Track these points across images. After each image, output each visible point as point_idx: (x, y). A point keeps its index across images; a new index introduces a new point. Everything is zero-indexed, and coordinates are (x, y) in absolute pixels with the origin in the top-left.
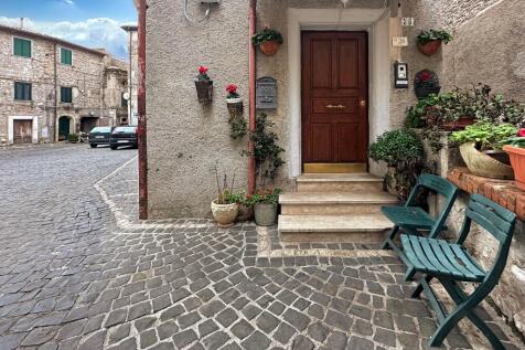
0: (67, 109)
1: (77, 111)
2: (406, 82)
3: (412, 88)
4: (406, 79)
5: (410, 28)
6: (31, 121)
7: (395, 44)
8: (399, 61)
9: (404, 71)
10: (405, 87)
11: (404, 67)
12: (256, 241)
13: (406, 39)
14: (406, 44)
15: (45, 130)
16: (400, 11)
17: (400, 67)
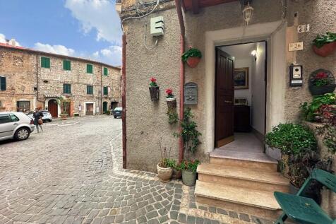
0: (106, 98)
1: (110, 99)
2: (301, 82)
3: (306, 86)
4: (301, 79)
5: (306, 34)
6: (93, 104)
7: (291, 49)
8: (295, 63)
9: (299, 72)
10: (300, 85)
11: (299, 68)
12: (180, 197)
13: (301, 44)
14: (301, 48)
15: (98, 108)
16: (296, 20)
17: (295, 68)
